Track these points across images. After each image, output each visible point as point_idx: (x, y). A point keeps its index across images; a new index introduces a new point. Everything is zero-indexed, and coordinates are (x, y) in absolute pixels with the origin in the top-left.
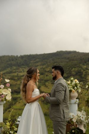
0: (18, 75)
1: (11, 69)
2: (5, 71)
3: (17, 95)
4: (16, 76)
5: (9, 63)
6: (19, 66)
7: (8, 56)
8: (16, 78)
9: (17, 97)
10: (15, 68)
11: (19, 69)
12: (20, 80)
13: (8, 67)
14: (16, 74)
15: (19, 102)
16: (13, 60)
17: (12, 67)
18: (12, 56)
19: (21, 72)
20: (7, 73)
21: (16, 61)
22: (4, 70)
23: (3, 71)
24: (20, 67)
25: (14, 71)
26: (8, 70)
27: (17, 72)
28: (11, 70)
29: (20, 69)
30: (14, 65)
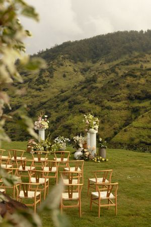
0: (142, 67)
1: (130, 56)
3: (140, 103)
4: (138, 69)
5: (127, 45)
6: (144, 50)
7: (126, 33)
8: (138, 74)
9: (140, 107)
10: (137, 54)
11: (145, 56)
12: (146, 77)
13: (125, 53)
14: (138, 66)
15: (143, 117)
16: (133, 40)
17: (132, 53)
18: (132, 32)
19: (148, 61)
20: (122, 65)
21: (140, 41)
22: (117, 59)
23: (115, 60)
24: (147, 53)
25: (135, 60)
26: (124, 59)
27: (141, 61)
28: (130, 59)
29: (147, 55)
30: (136, 50)
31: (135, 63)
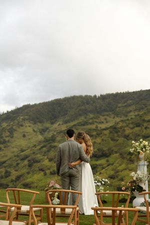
0: (97, 127)
1: (86, 118)
2: (76, 122)
3: (97, 160)
4: (94, 129)
5: (83, 107)
6: (98, 113)
7: (81, 97)
8: (94, 133)
9: (97, 165)
10: (91, 116)
11: (99, 117)
12: (101, 137)
13: (80, 115)
14: (93, 127)
15: (100, 173)
16: (88, 103)
17: (87, 115)
18: (86, 96)
19: (103, 122)
20: (79, 125)
21: (94, 104)
22: (74, 120)
23: (72, 121)
24: (101, 115)
25: (91, 121)
26: (81, 119)
27: (96, 122)
28: (85, 120)
29: (101, 116)
30: (91, 112)
31: (91, 124)
